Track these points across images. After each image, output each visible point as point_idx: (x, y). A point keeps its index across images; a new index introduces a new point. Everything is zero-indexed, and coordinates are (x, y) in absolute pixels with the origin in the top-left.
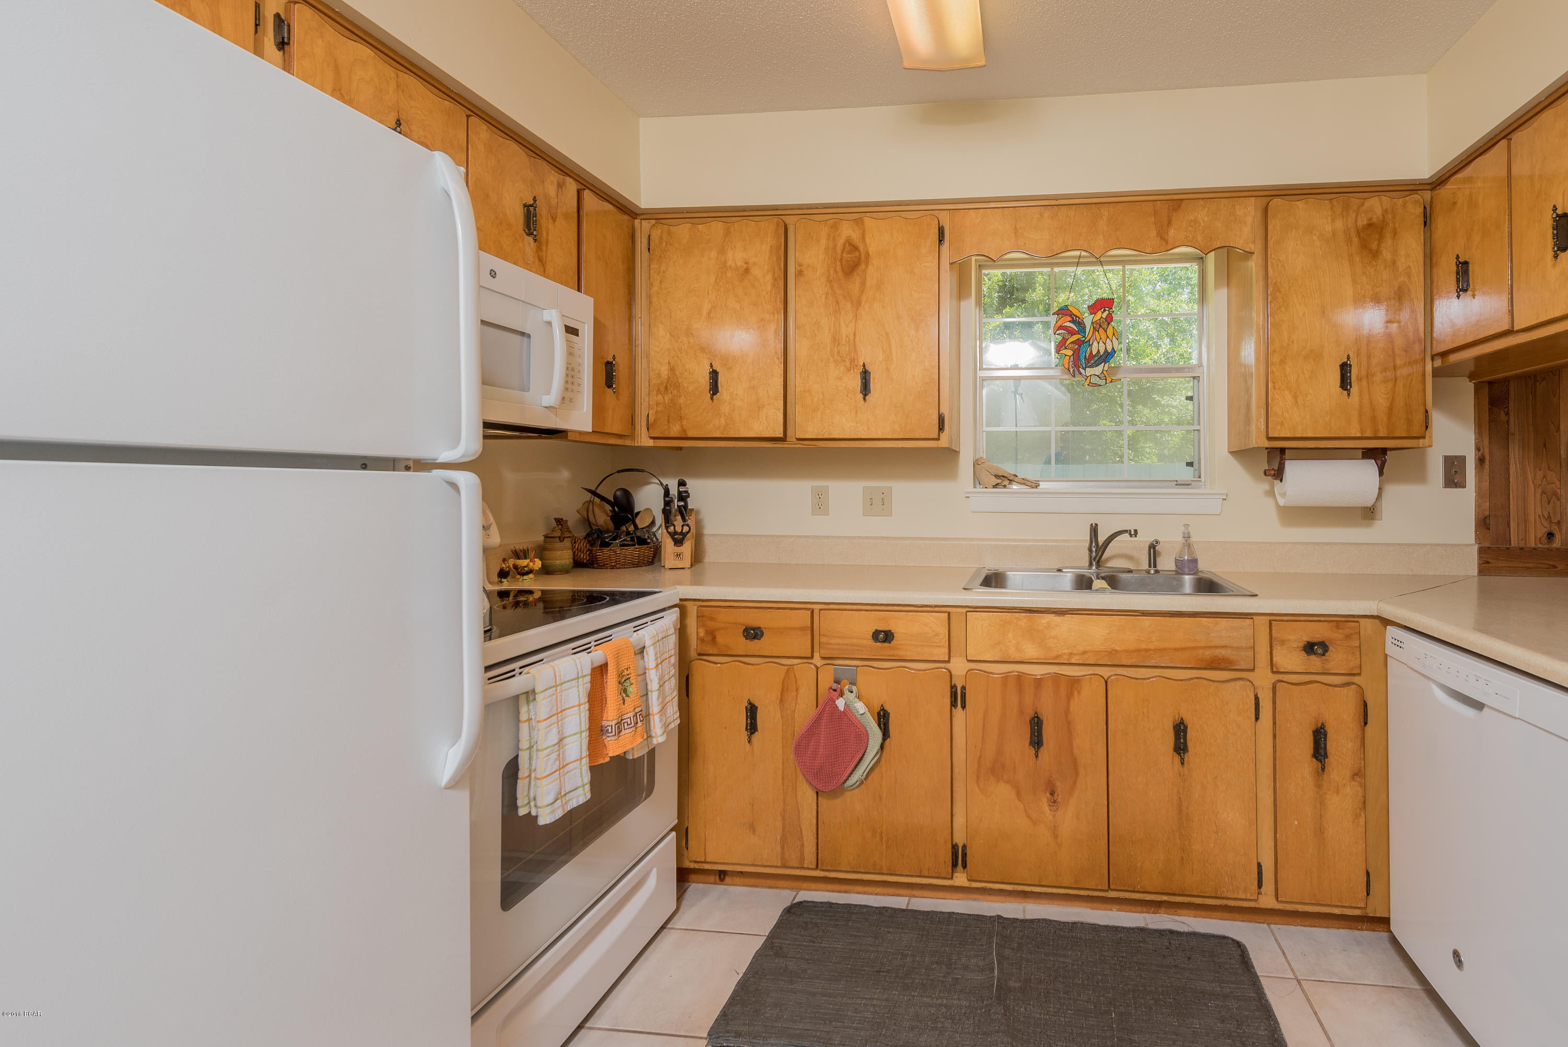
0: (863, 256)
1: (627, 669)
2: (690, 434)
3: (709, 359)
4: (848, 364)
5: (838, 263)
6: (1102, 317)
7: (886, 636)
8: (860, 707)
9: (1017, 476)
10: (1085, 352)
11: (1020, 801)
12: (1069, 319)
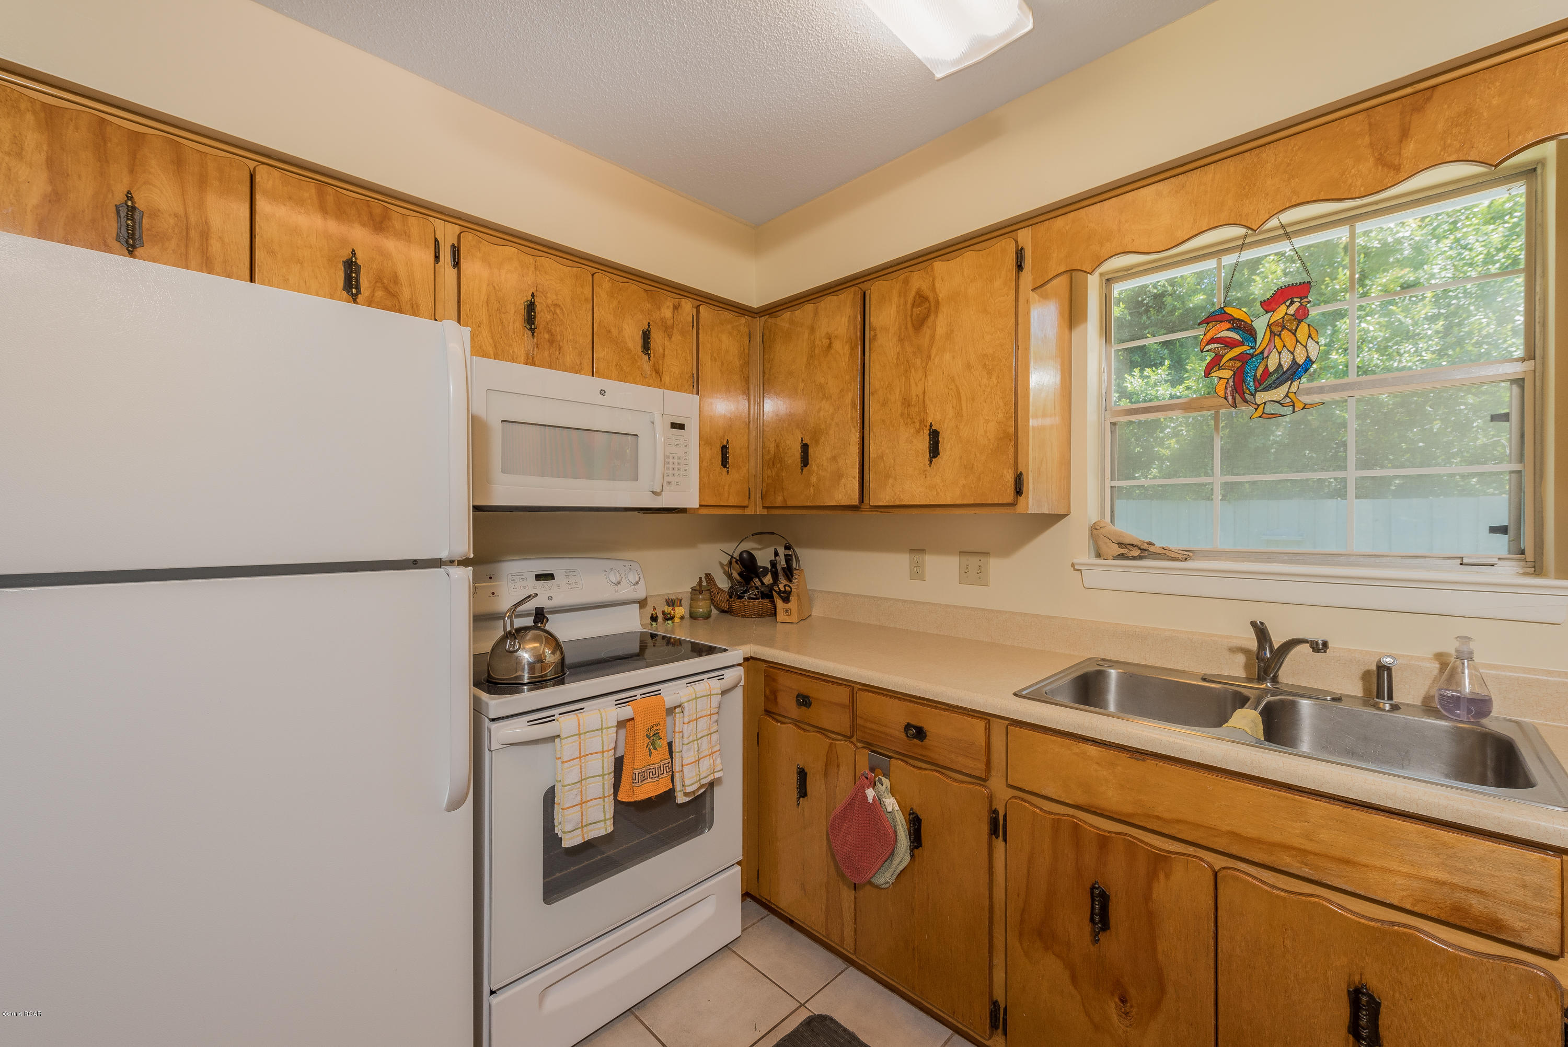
0: (933, 304)
1: (657, 725)
2: (789, 504)
3: (802, 433)
4: (917, 425)
5: (909, 319)
6: (1286, 314)
7: (920, 733)
8: (891, 803)
9: (1153, 544)
10: (1255, 370)
11: (1076, 988)
12: (1228, 325)
